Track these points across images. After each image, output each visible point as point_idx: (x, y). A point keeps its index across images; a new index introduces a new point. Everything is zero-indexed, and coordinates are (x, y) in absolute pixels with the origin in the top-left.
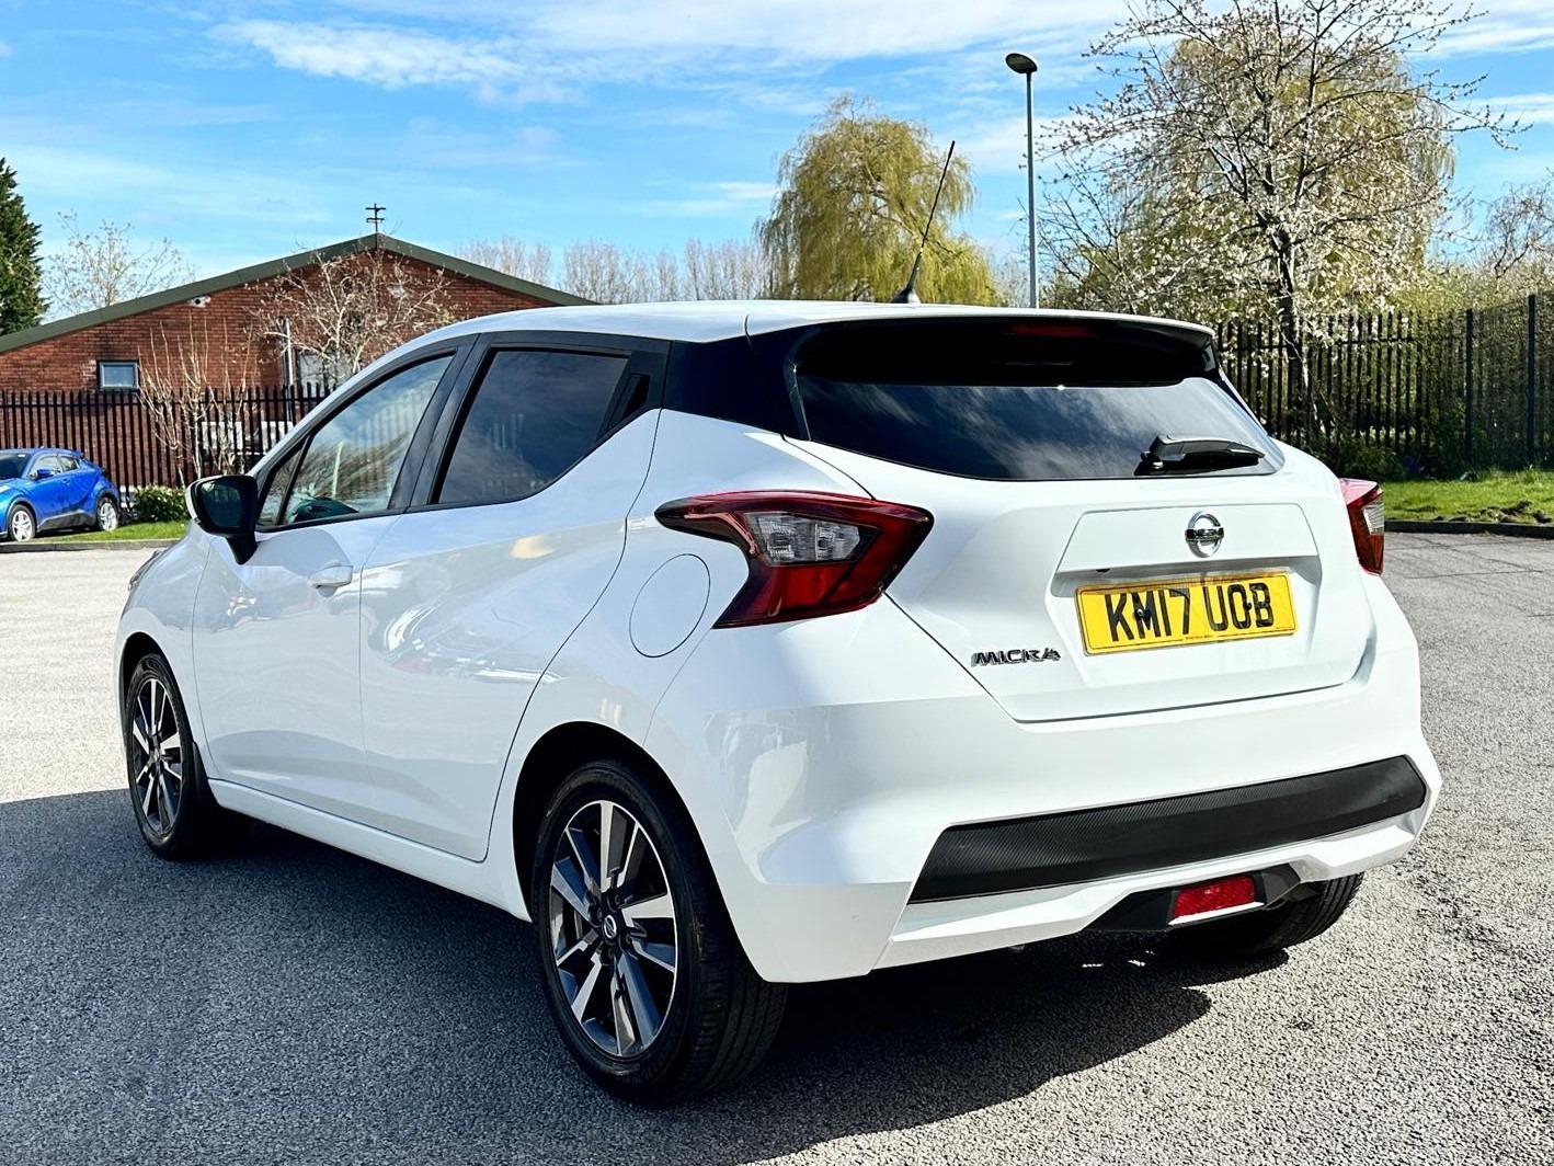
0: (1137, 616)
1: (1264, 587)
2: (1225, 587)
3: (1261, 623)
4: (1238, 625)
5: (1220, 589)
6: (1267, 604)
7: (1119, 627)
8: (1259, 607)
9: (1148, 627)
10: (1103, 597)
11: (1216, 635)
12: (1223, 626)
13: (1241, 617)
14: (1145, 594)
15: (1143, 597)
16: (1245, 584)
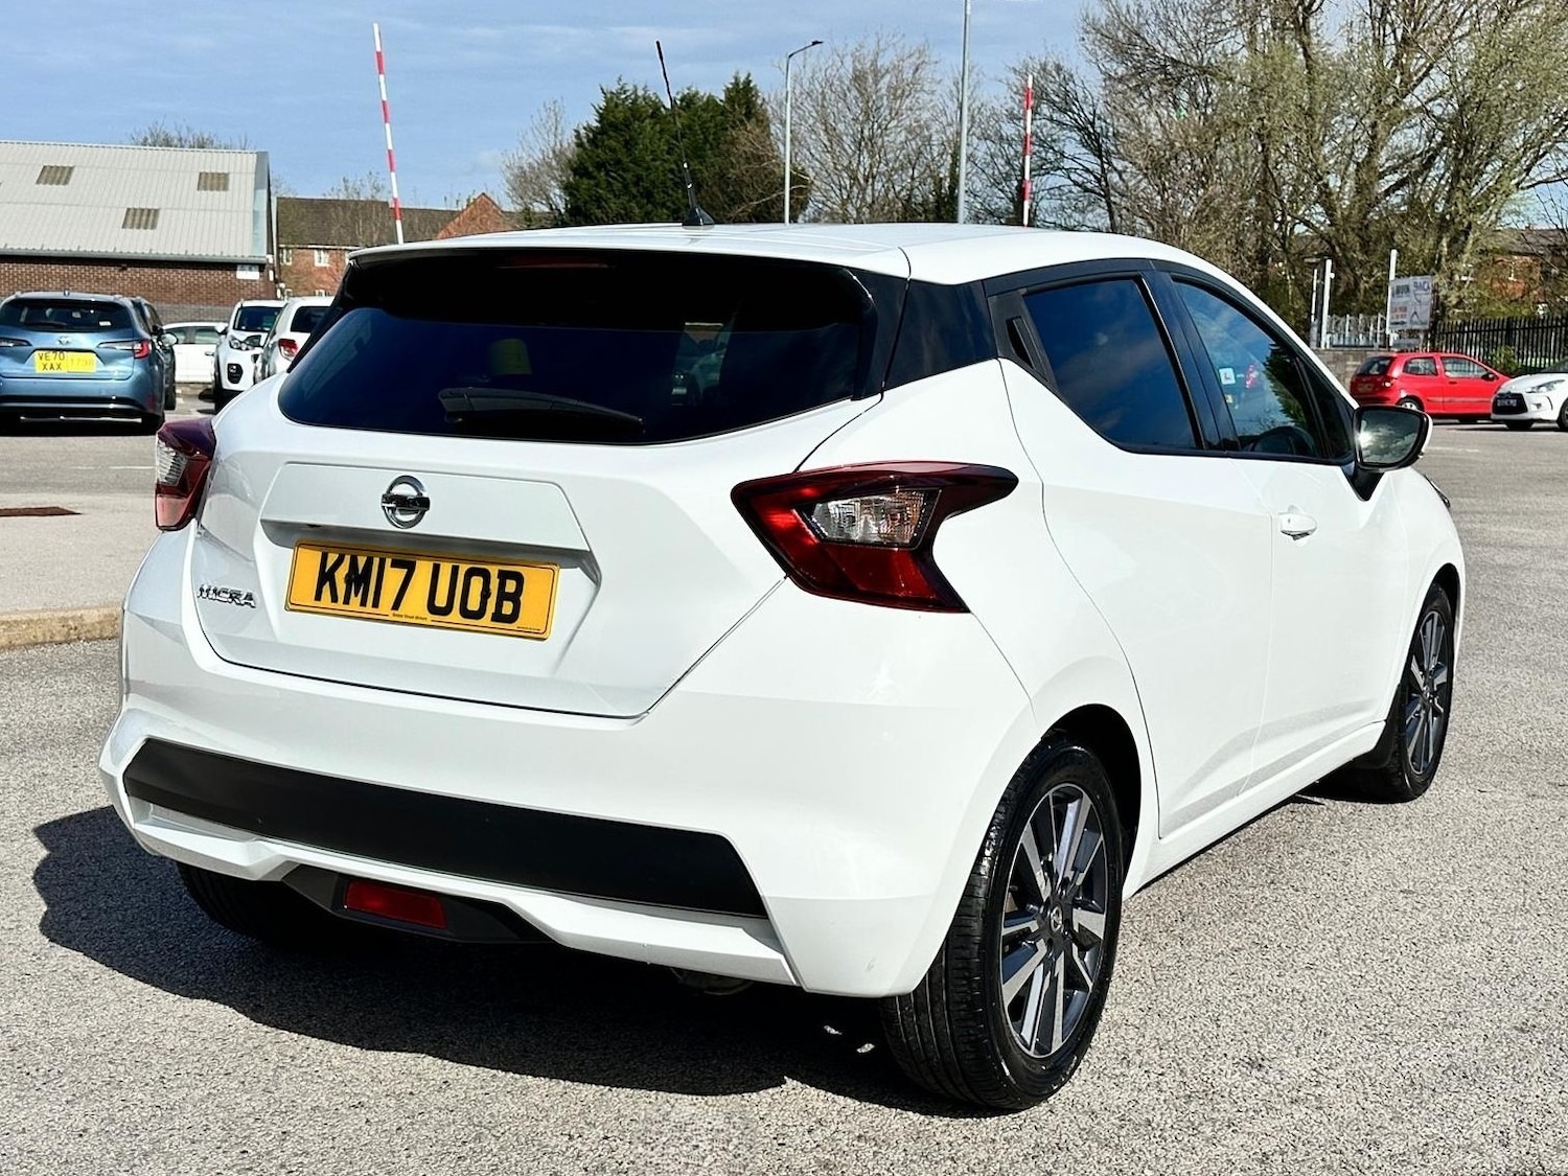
0: (348, 580)
1: (519, 578)
2: (463, 568)
3: (498, 617)
4: (465, 613)
5: (455, 570)
6: (515, 598)
7: (326, 588)
8: (503, 596)
9: (356, 595)
10: (320, 554)
11: (430, 618)
12: (446, 611)
13: (474, 604)
14: (365, 558)
15: (362, 561)
16: (494, 570)
